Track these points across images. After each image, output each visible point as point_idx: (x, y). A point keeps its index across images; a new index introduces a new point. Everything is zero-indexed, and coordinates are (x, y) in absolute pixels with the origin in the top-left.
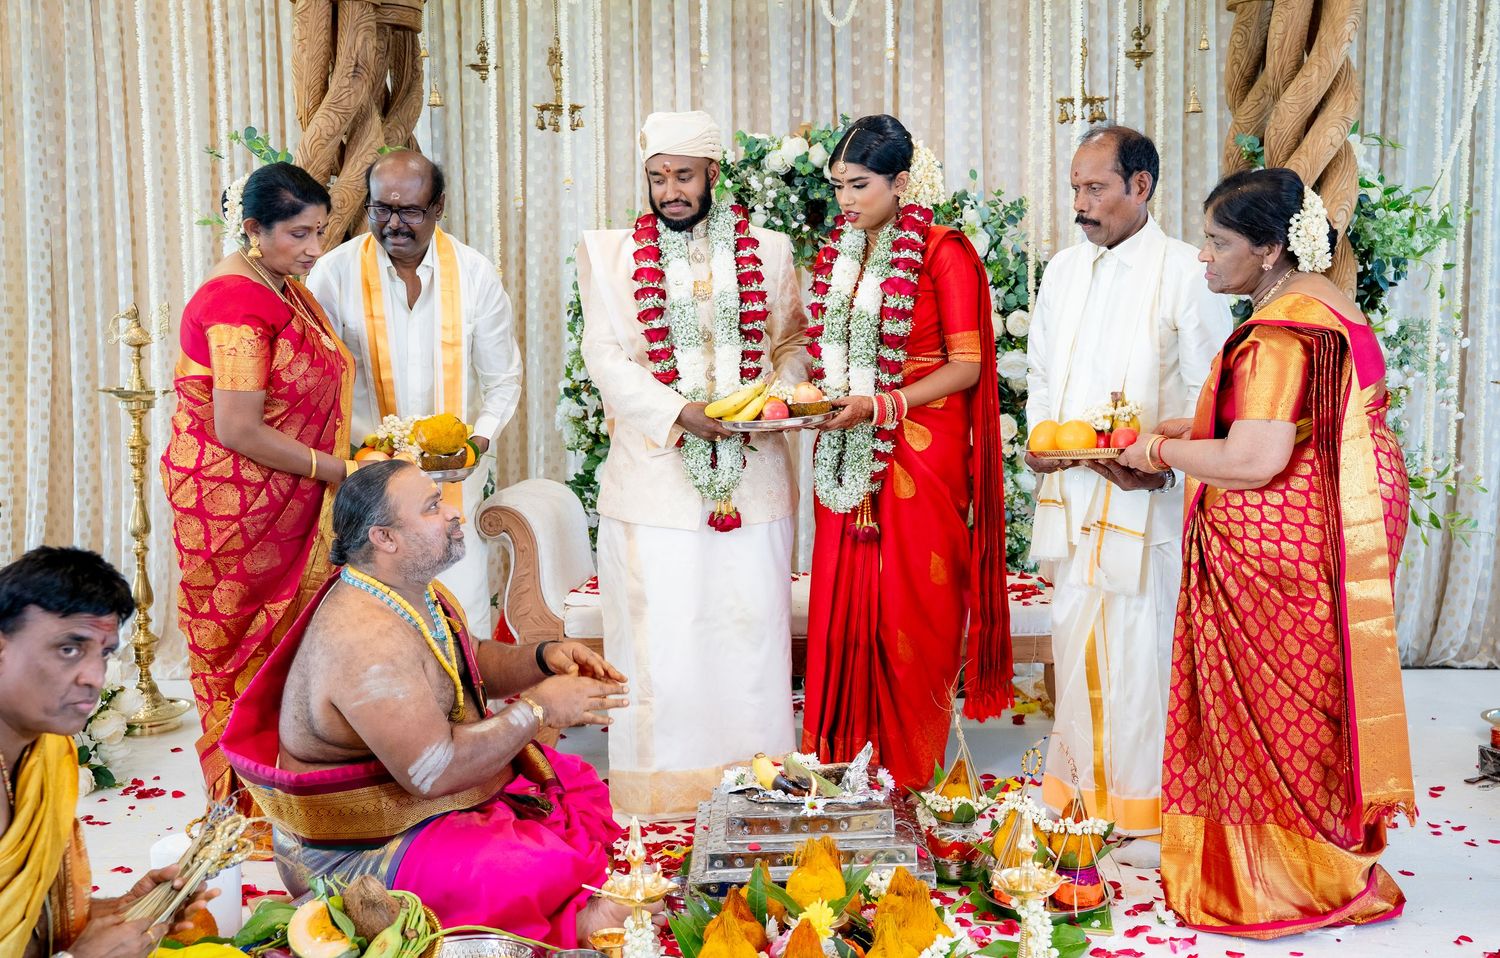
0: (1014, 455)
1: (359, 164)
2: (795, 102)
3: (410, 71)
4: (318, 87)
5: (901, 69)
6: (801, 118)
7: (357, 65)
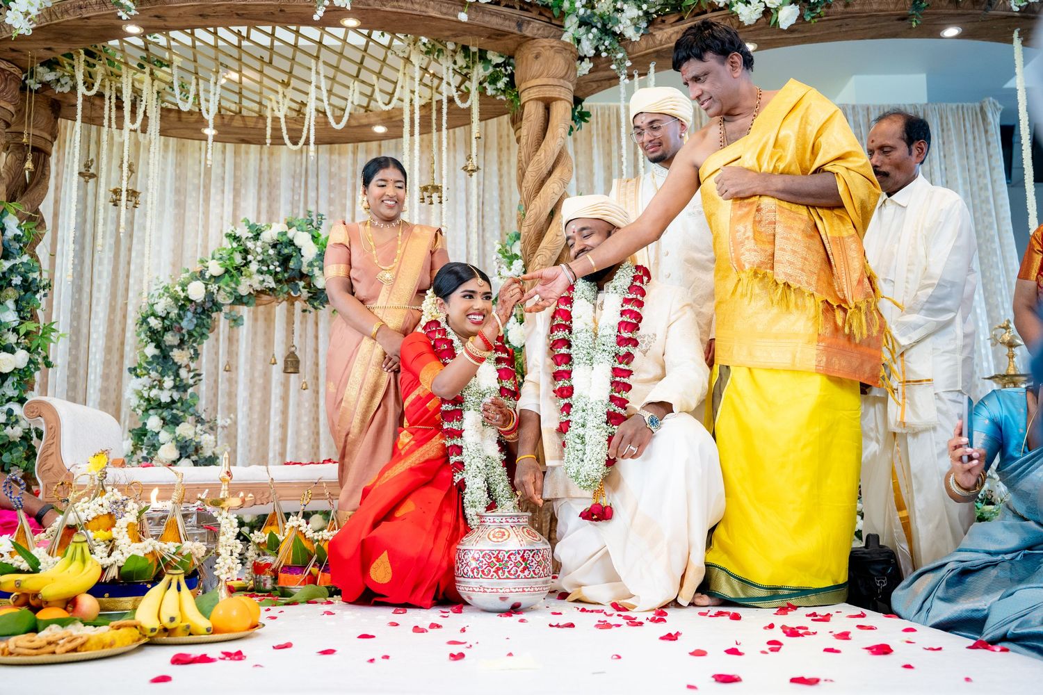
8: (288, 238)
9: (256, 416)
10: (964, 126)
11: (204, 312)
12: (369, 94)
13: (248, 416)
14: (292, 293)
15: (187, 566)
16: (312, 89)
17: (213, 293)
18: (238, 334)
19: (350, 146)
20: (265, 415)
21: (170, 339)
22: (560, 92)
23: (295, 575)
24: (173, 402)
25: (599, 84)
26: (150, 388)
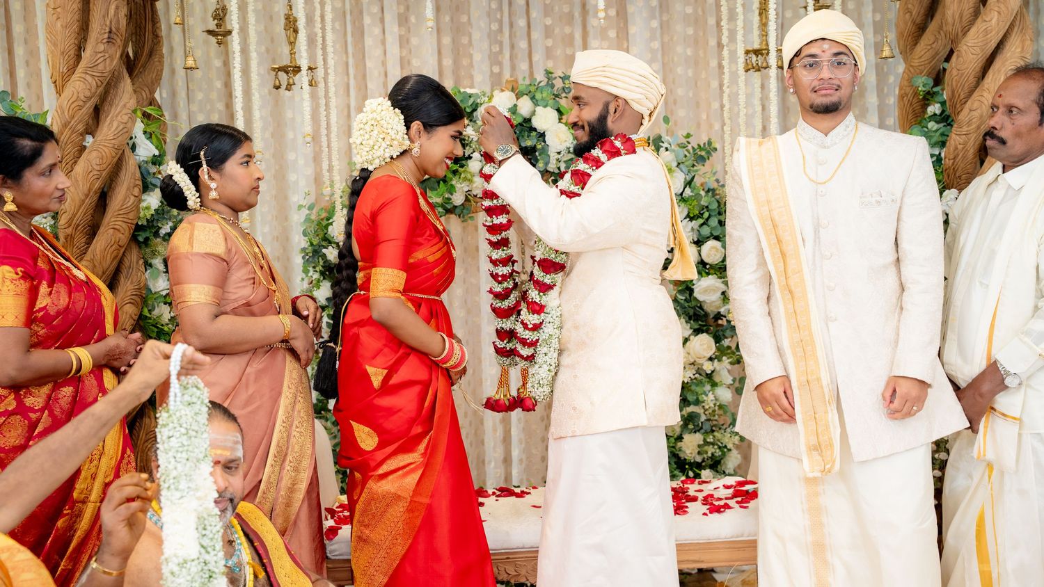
0: (713, 372)
1: (115, 124)
2: (495, 59)
3: (151, 36)
4: (72, 52)
5: (589, 28)
6: (500, 74)
7: (110, 32)
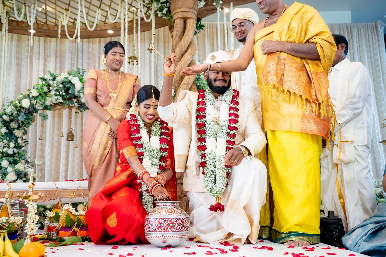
8: (69, 80)
9: (54, 160)
10: (368, 33)
11: (29, 113)
12: (105, 15)
13: (50, 160)
14: (70, 105)
15: (12, 229)
16: (79, 13)
17: (34, 104)
18: (46, 123)
19: (97, 39)
20: (58, 160)
21: (13, 125)
22: (191, 15)
23: (66, 232)
24: (14, 153)
25: (208, 12)
26: (3, 148)
